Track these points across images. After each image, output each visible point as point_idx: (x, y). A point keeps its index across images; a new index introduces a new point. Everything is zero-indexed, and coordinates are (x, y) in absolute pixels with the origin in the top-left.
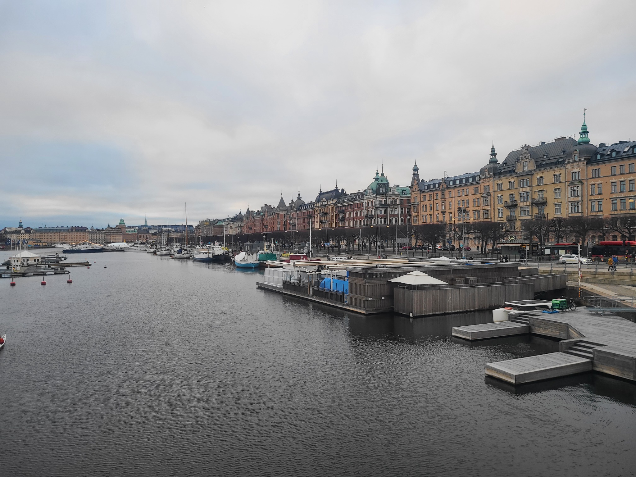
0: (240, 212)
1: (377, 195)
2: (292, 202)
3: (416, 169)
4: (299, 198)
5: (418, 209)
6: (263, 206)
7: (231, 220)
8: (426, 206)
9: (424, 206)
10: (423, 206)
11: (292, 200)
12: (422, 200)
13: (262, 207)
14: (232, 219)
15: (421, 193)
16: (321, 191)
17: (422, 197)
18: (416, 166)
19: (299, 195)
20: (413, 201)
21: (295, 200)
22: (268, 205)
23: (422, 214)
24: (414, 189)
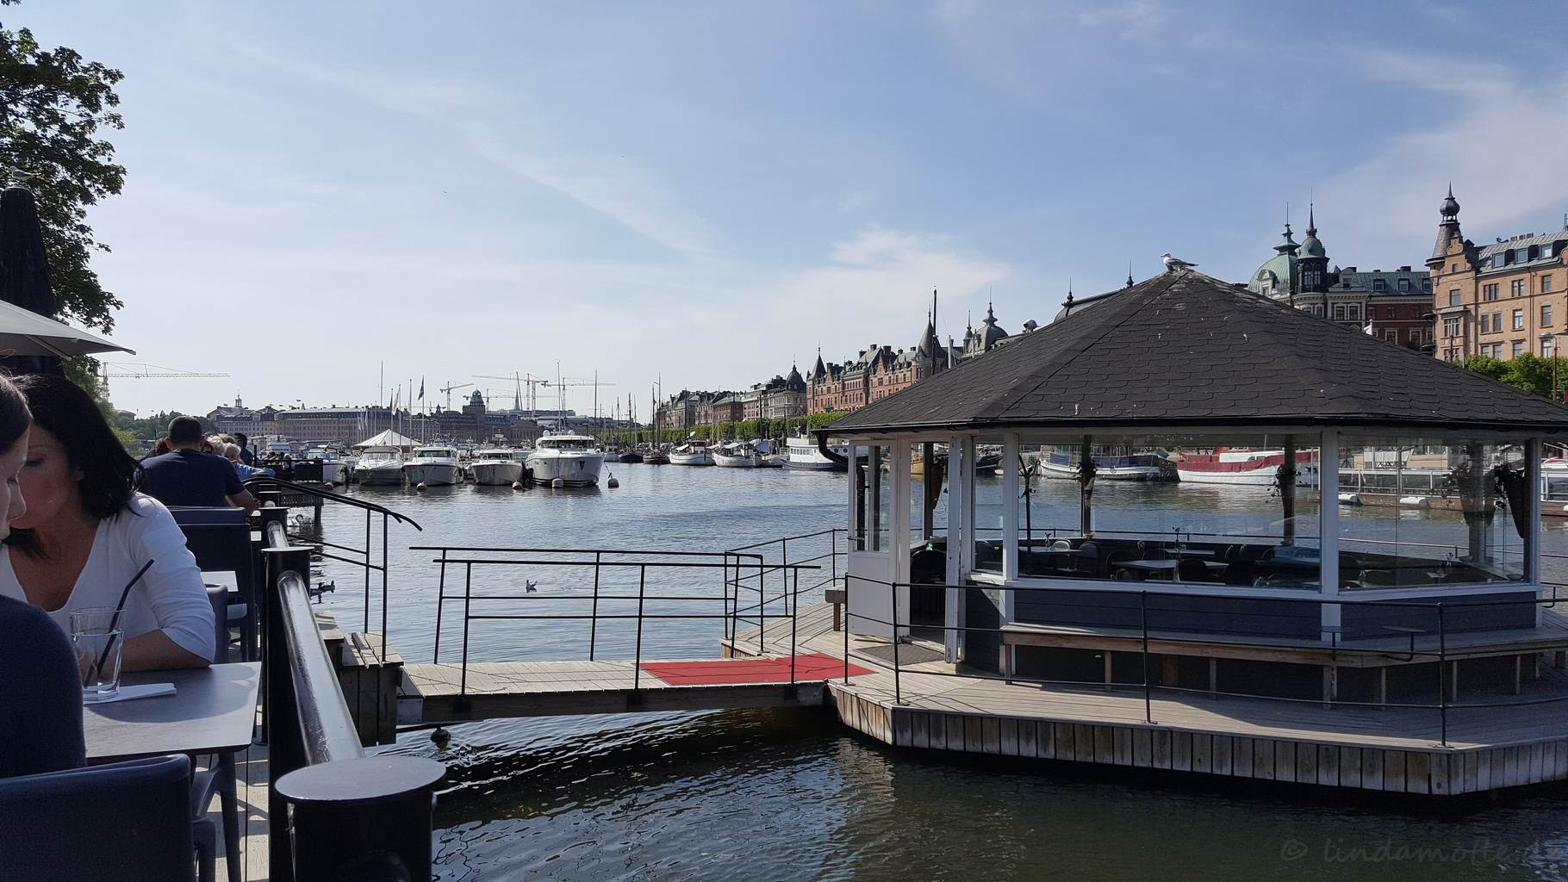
0: (794, 368)
1: (1294, 293)
2: (969, 334)
3: (1452, 209)
4: (991, 320)
6: (867, 348)
7: (764, 388)
8: (1496, 316)
9: (1491, 317)
11: (969, 328)
13: (862, 353)
14: (769, 387)
15: (1477, 280)
16: (1070, 298)
17: (1481, 289)
18: (1452, 199)
19: (991, 311)
20: (1441, 304)
21: (980, 327)
22: (880, 345)
23: (1482, 339)
24: (1447, 268)
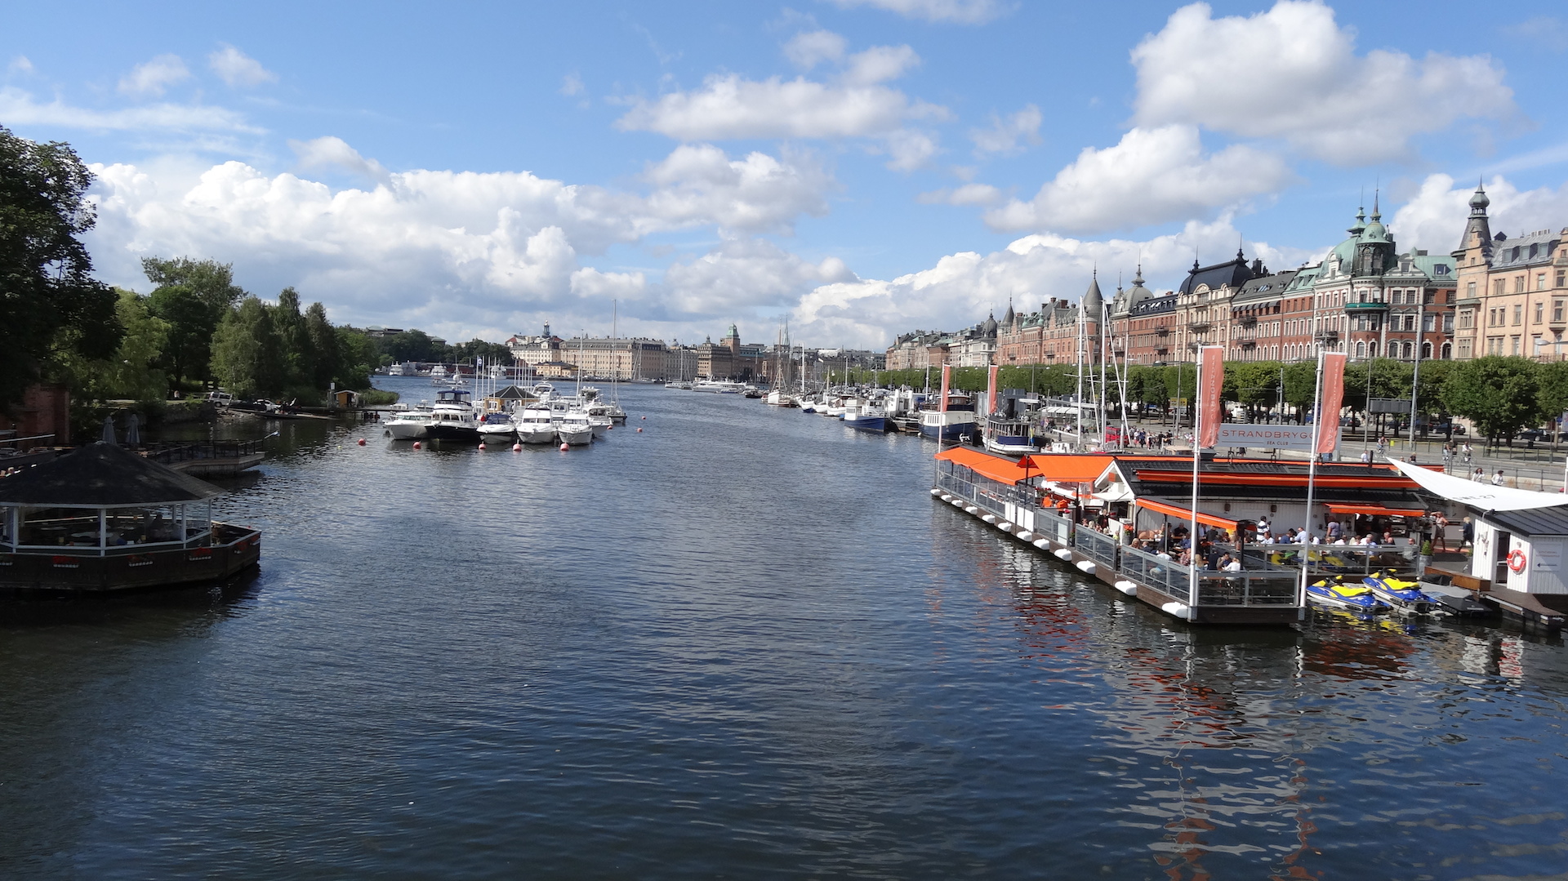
0: (992, 315)
1: (1354, 276)
2: (1121, 293)
3: (1480, 204)
4: (1139, 282)
5: (1476, 318)
6: (1048, 301)
7: (968, 334)
8: (1503, 310)
9: (1498, 311)
10: (1494, 311)
11: (1121, 288)
12: (1491, 293)
14: (972, 332)
15: (1489, 274)
16: (1196, 265)
17: (1491, 282)
18: (1482, 193)
19: (1139, 273)
20: (1461, 295)
21: (1129, 289)
22: (1059, 298)
23: (1489, 332)
24: (1467, 261)
